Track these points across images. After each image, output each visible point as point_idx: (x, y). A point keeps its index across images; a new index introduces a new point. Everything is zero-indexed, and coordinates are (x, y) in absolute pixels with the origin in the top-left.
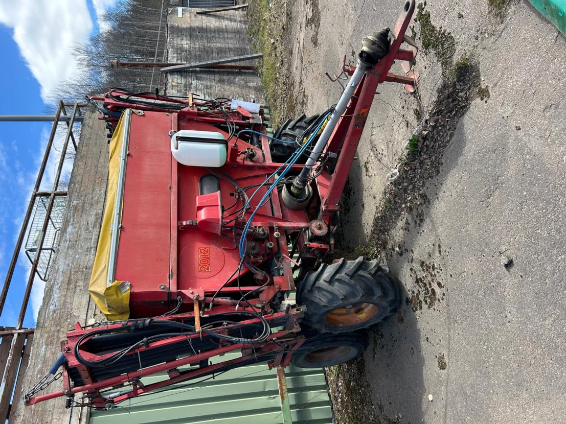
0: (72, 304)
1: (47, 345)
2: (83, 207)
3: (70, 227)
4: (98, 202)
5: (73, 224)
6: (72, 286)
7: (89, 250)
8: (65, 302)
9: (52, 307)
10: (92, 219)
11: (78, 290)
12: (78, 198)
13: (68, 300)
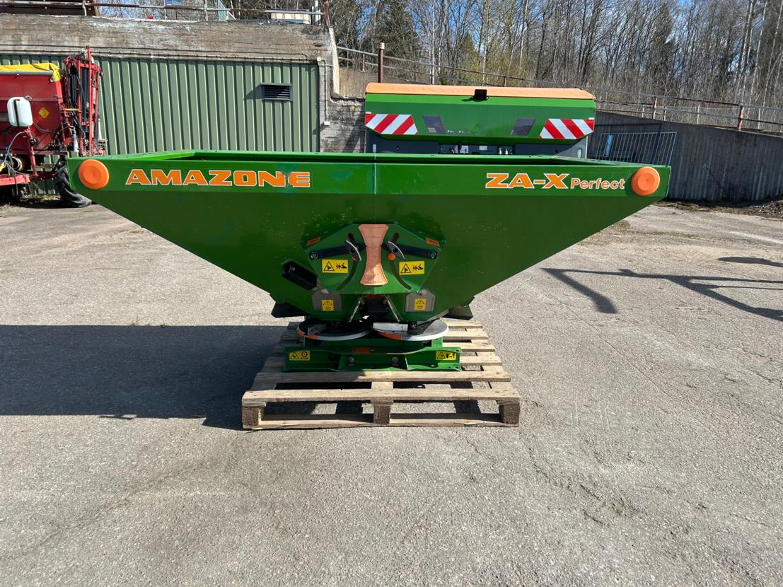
0: (98, 36)
1: (69, 25)
2: (184, 35)
3: (164, 27)
4: (189, 46)
5: (166, 29)
6: (112, 35)
7: (143, 43)
8: (99, 32)
9: (95, 24)
10: (172, 42)
11: (108, 39)
12: (192, 30)
13: (101, 34)
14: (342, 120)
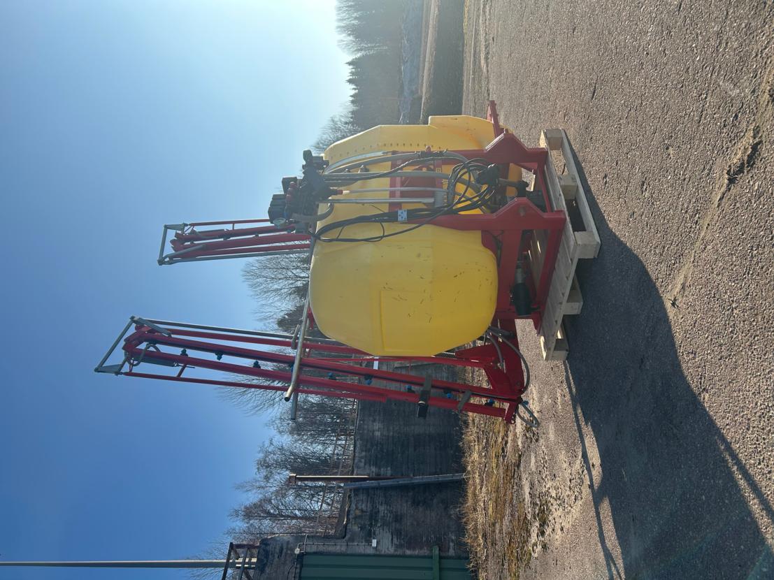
14: (371, 525)
